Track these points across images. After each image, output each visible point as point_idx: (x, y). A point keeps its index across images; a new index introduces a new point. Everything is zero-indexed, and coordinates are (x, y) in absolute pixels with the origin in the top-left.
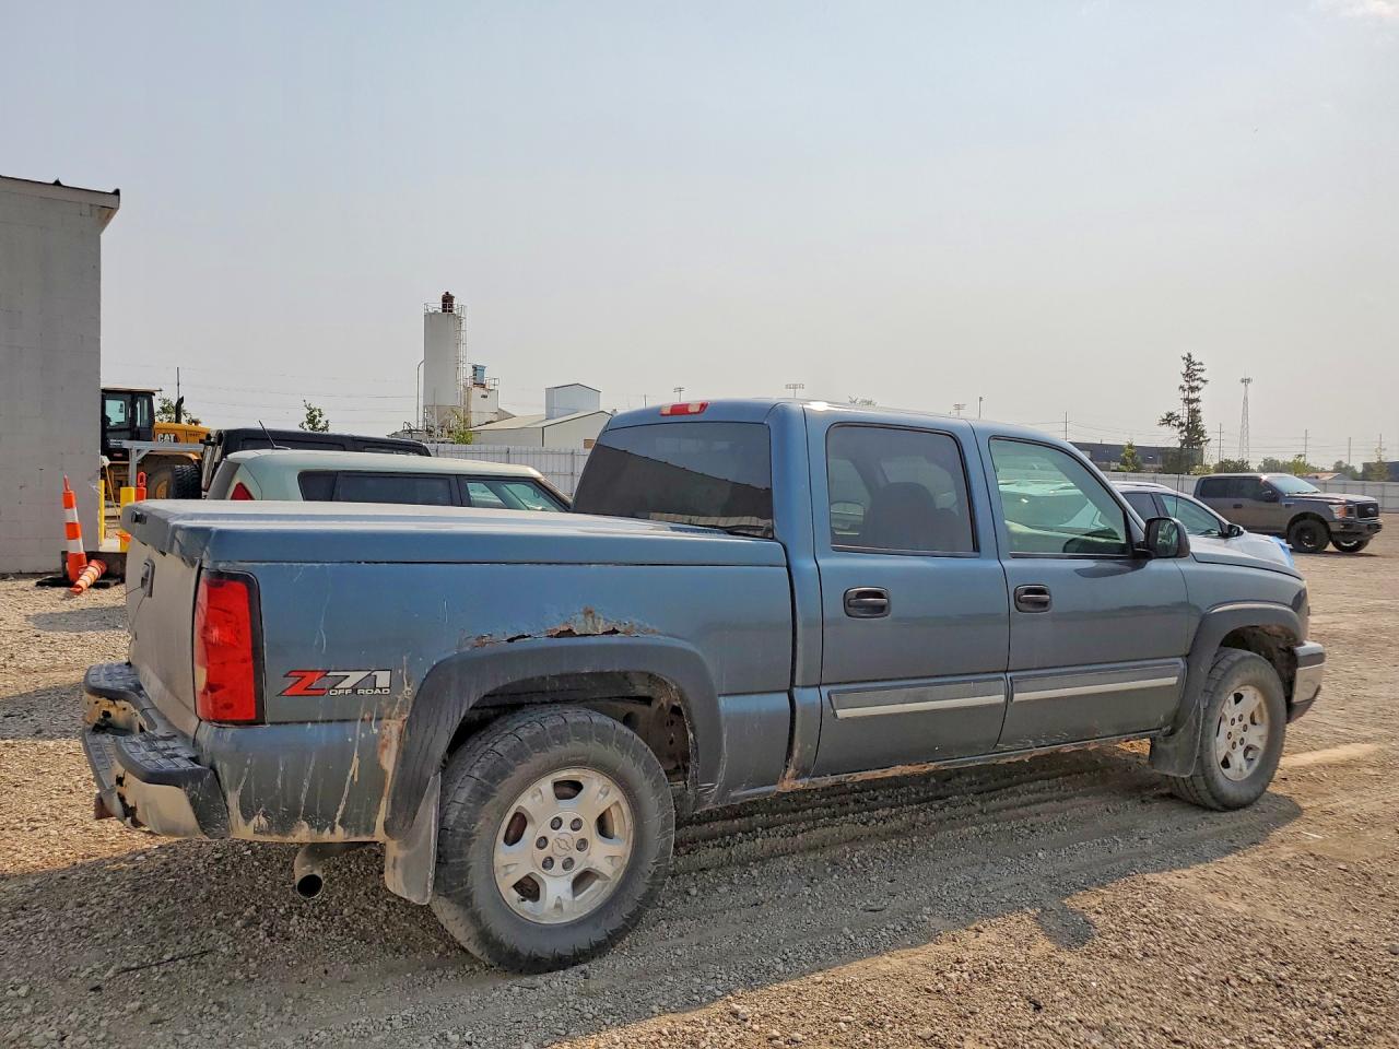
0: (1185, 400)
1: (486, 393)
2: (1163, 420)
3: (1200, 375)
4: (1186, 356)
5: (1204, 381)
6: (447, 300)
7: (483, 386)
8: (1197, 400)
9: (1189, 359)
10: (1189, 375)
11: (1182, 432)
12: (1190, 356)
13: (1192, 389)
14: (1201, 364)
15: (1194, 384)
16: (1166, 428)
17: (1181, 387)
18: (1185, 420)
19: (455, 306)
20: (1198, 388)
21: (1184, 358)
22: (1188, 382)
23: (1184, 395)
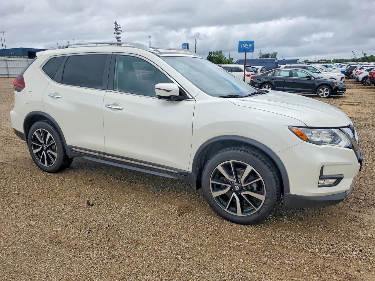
0: (116, 37)
3: (119, 29)
5: (121, 31)
8: (120, 38)
9: (116, 23)
10: (116, 29)
12: (116, 22)
13: (118, 34)
14: (120, 25)
15: (118, 32)
17: (114, 33)
21: (114, 23)
22: (116, 31)
23: (116, 35)
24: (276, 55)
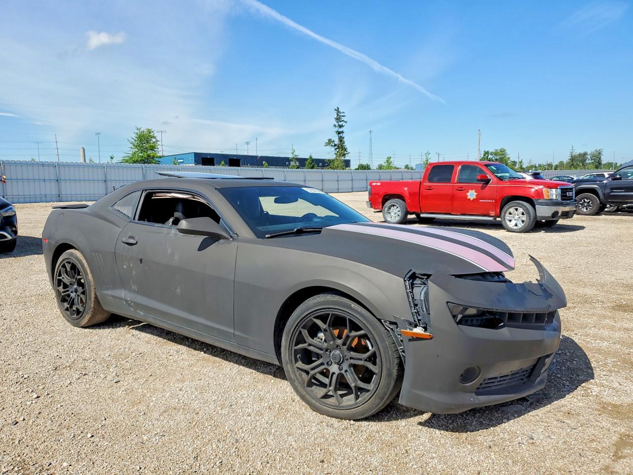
0: (337, 132)
2: (327, 143)
3: (343, 119)
4: (337, 109)
5: (346, 122)
8: (343, 132)
10: (338, 119)
11: (336, 149)
13: (341, 126)
14: (344, 113)
15: (340, 123)
16: (328, 147)
17: (335, 125)
18: (336, 143)
21: (335, 110)
22: (338, 122)
23: (336, 129)
24: (600, 153)
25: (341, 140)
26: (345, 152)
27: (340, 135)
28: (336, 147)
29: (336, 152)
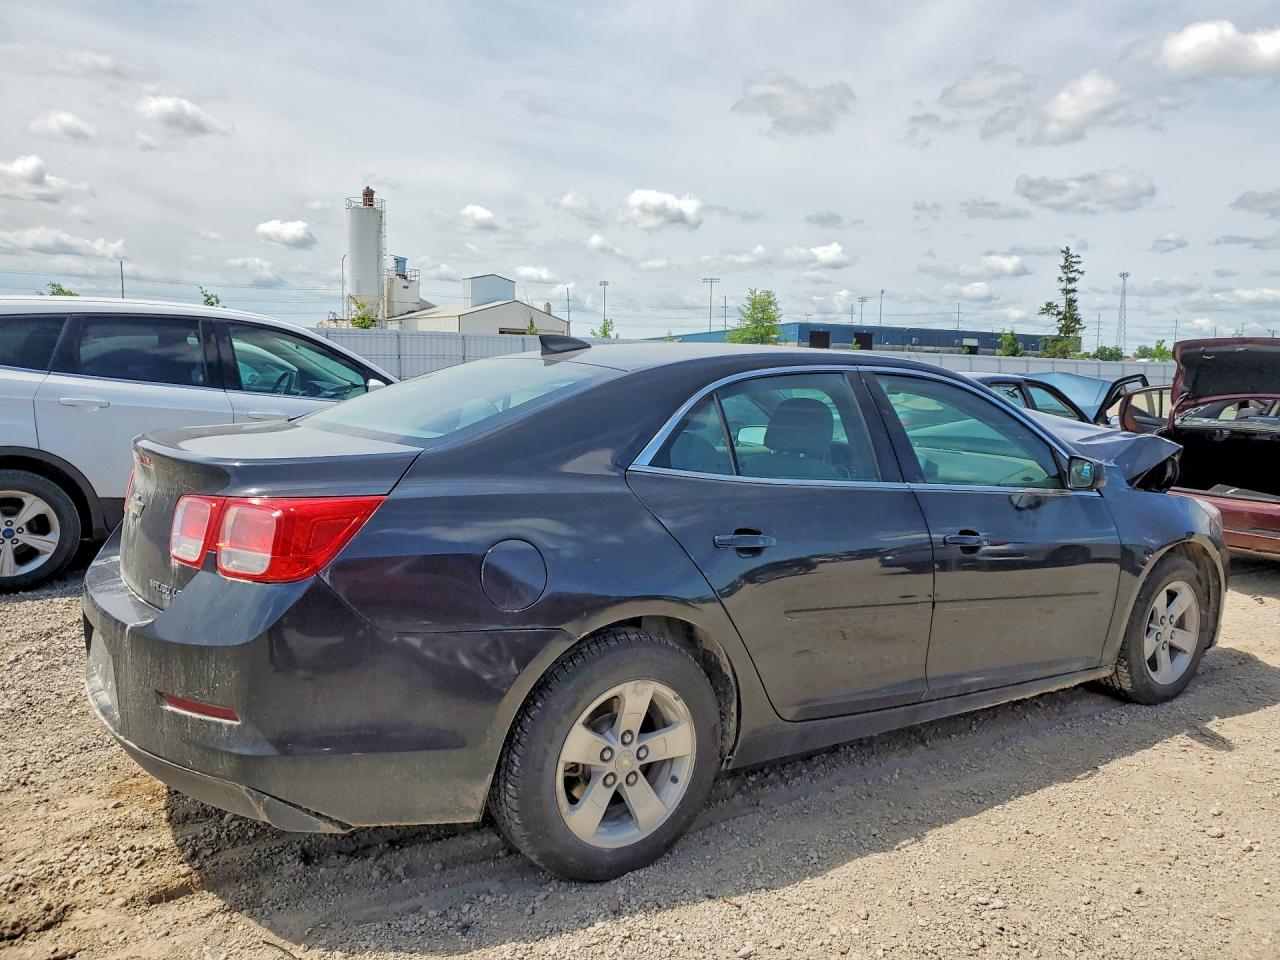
0: (1063, 290)
1: (407, 284)
2: (1043, 309)
3: (1076, 267)
4: (1065, 250)
5: (1082, 273)
6: (369, 195)
7: (405, 278)
8: (1074, 291)
9: (1067, 252)
10: (1067, 267)
11: (1060, 320)
12: (1068, 249)
13: (1071, 280)
14: (1078, 257)
15: (1071, 275)
16: (1045, 318)
17: (1060, 278)
18: (1061, 309)
19: (375, 201)
20: (1074, 279)
22: (1066, 273)
23: (1063, 285)
25: (1071, 303)
26: (1077, 326)
27: (1068, 296)
28: (1061, 317)
29: (1060, 326)
